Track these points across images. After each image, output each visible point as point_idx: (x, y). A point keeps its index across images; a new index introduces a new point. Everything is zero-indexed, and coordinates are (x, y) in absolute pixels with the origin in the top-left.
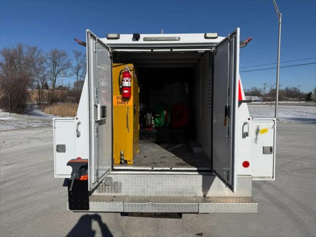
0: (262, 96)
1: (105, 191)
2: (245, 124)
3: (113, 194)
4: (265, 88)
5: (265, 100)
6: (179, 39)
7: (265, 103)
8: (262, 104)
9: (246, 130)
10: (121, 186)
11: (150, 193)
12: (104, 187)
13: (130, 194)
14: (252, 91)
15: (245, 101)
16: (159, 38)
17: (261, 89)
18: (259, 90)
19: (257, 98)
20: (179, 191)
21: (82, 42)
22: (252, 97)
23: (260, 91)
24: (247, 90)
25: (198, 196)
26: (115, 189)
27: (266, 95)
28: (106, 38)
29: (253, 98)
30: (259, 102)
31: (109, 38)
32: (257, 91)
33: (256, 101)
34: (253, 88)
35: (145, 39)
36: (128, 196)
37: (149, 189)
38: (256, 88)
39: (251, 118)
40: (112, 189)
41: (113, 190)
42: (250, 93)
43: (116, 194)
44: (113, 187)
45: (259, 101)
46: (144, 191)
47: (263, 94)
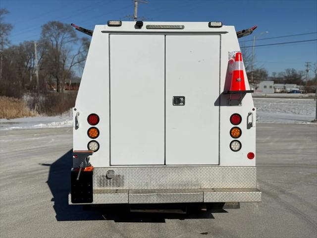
0: (303, 84)
1: (107, 185)
2: (250, 114)
3: (115, 188)
4: (307, 71)
5: (307, 91)
6: (183, 27)
7: (307, 95)
8: (303, 98)
9: (250, 121)
10: (124, 179)
11: (153, 185)
12: (105, 181)
13: (133, 187)
14: (287, 75)
15: (249, 92)
16: (162, 26)
17: (302, 72)
18: (298, 73)
19: (294, 87)
20: (184, 184)
21: (80, 28)
22: (287, 85)
23: (300, 76)
24: (279, 74)
25: (202, 188)
26: (117, 182)
27: (310, 83)
28: (107, 25)
29: (289, 87)
30: (299, 95)
31: (110, 25)
32: (295, 76)
33: (293, 92)
34: (288, 71)
35: (148, 27)
36: (131, 189)
37: (152, 182)
38: (293, 71)
39: (255, 108)
40: (113, 183)
41: (115, 184)
42: (284, 79)
43: (118, 188)
44: (115, 181)
45: (297, 92)
46: (147, 184)
47: (305, 80)
